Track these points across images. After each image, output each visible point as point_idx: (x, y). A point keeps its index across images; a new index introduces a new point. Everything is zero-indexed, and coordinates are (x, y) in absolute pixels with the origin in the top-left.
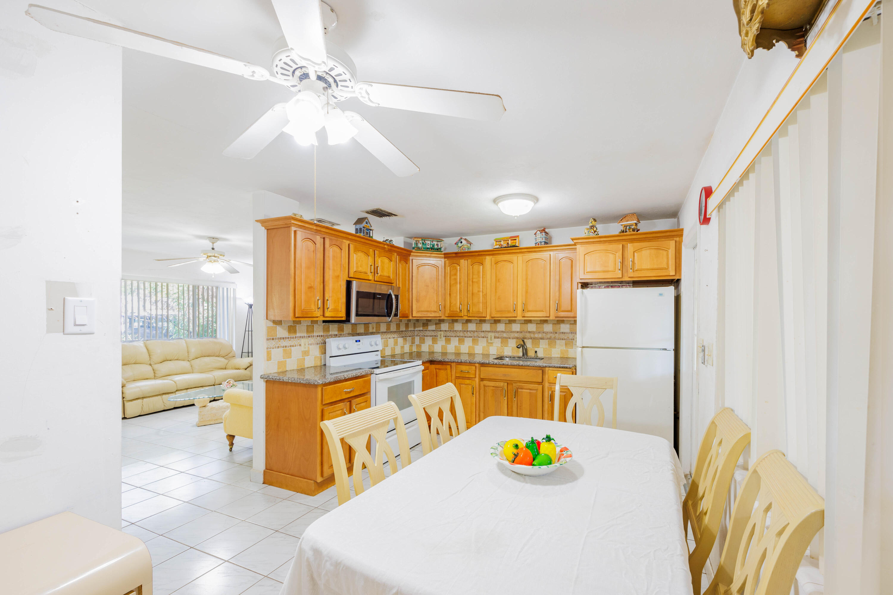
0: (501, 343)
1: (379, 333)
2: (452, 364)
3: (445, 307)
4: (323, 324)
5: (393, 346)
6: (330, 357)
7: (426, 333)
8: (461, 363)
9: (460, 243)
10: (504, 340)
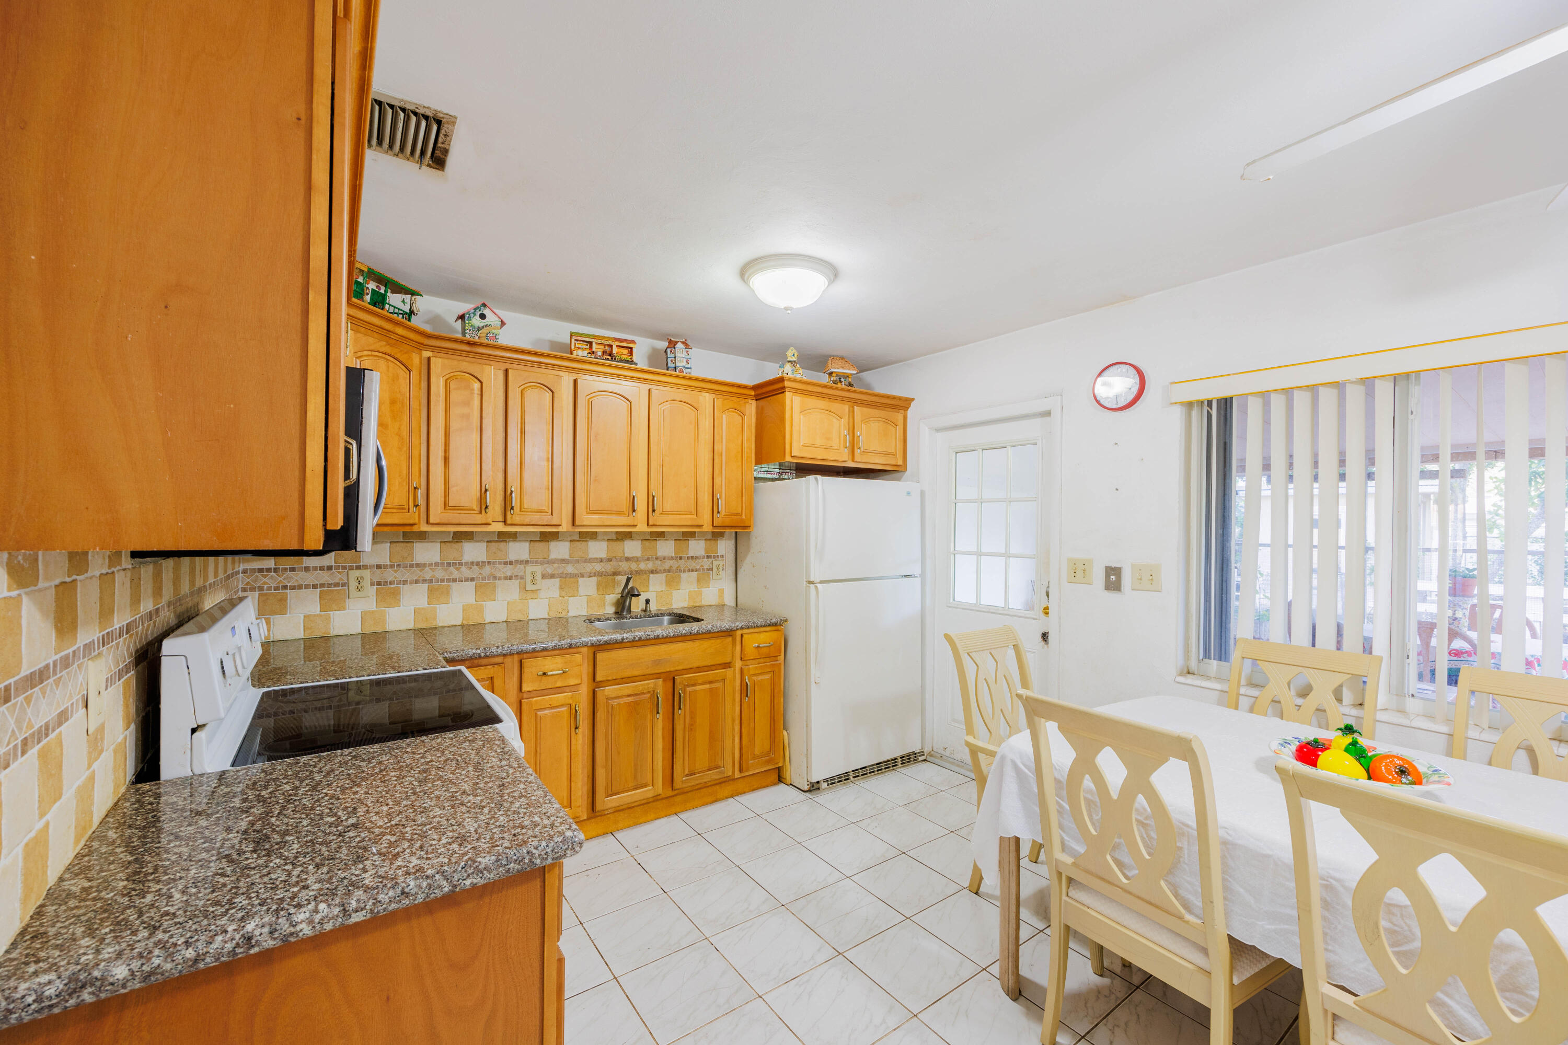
2: (510, 659)
9: (477, 317)
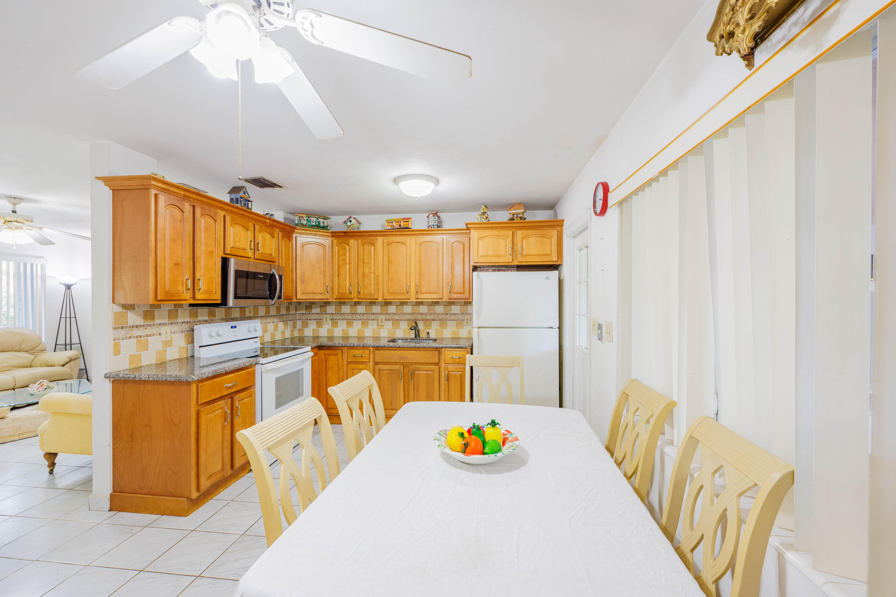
0: (393, 325)
1: (257, 317)
2: (344, 349)
3: (332, 289)
4: (189, 309)
5: (273, 331)
6: (200, 347)
7: (309, 316)
8: (353, 347)
9: (349, 222)
10: (396, 323)
